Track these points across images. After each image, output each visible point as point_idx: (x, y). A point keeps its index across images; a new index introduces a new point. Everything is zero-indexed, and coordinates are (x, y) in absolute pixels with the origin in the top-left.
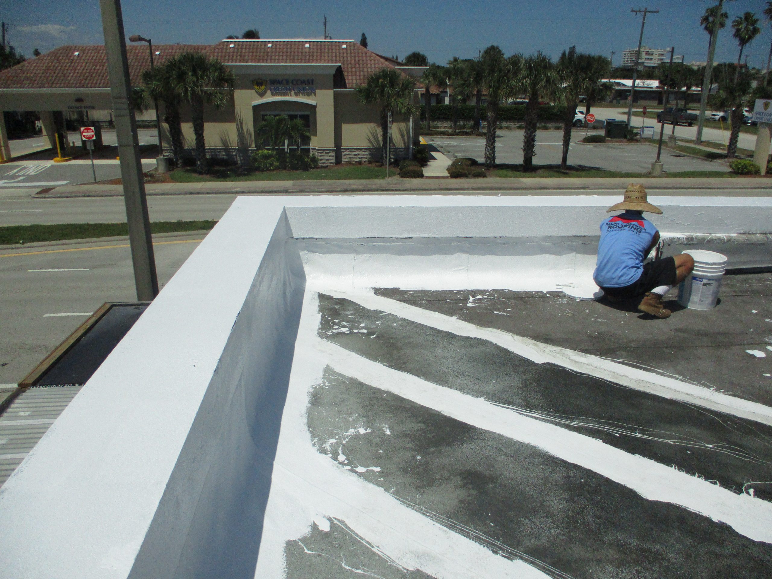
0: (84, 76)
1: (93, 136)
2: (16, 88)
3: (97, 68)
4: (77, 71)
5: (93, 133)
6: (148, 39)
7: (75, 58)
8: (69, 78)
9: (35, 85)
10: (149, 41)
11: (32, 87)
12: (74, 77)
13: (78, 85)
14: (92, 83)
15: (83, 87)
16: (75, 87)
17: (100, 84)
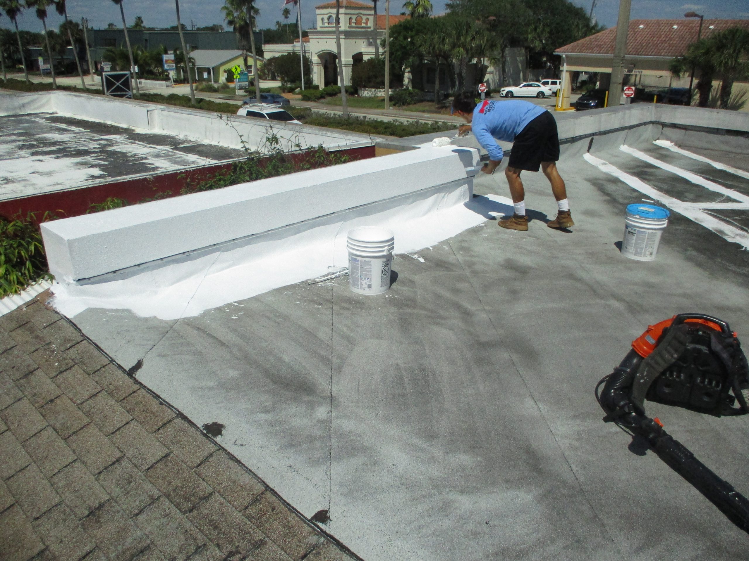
0: (641, 46)
1: (632, 94)
2: (587, 53)
3: (655, 39)
4: (637, 41)
5: (632, 92)
6: (701, 15)
7: (639, 30)
8: (629, 47)
9: (602, 51)
10: (702, 17)
11: (599, 53)
12: (633, 47)
13: (634, 53)
14: (646, 51)
15: (638, 55)
16: (632, 54)
17: (653, 52)
